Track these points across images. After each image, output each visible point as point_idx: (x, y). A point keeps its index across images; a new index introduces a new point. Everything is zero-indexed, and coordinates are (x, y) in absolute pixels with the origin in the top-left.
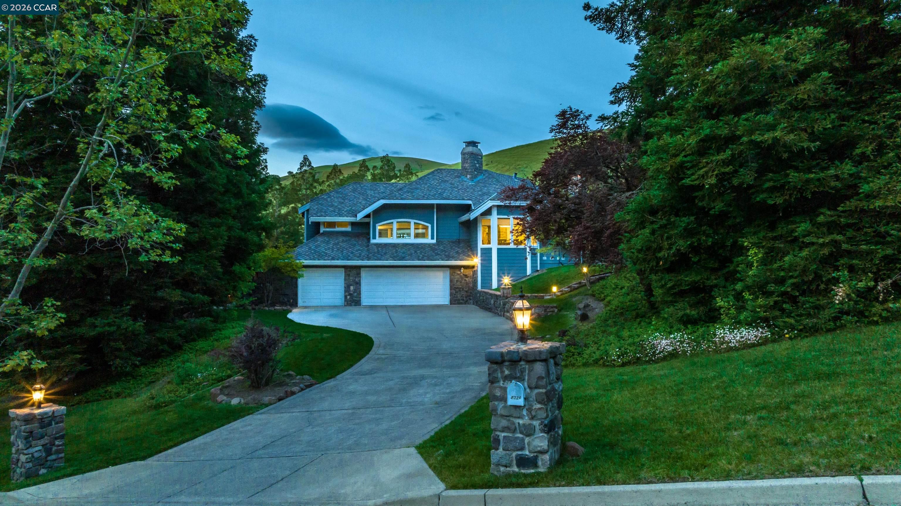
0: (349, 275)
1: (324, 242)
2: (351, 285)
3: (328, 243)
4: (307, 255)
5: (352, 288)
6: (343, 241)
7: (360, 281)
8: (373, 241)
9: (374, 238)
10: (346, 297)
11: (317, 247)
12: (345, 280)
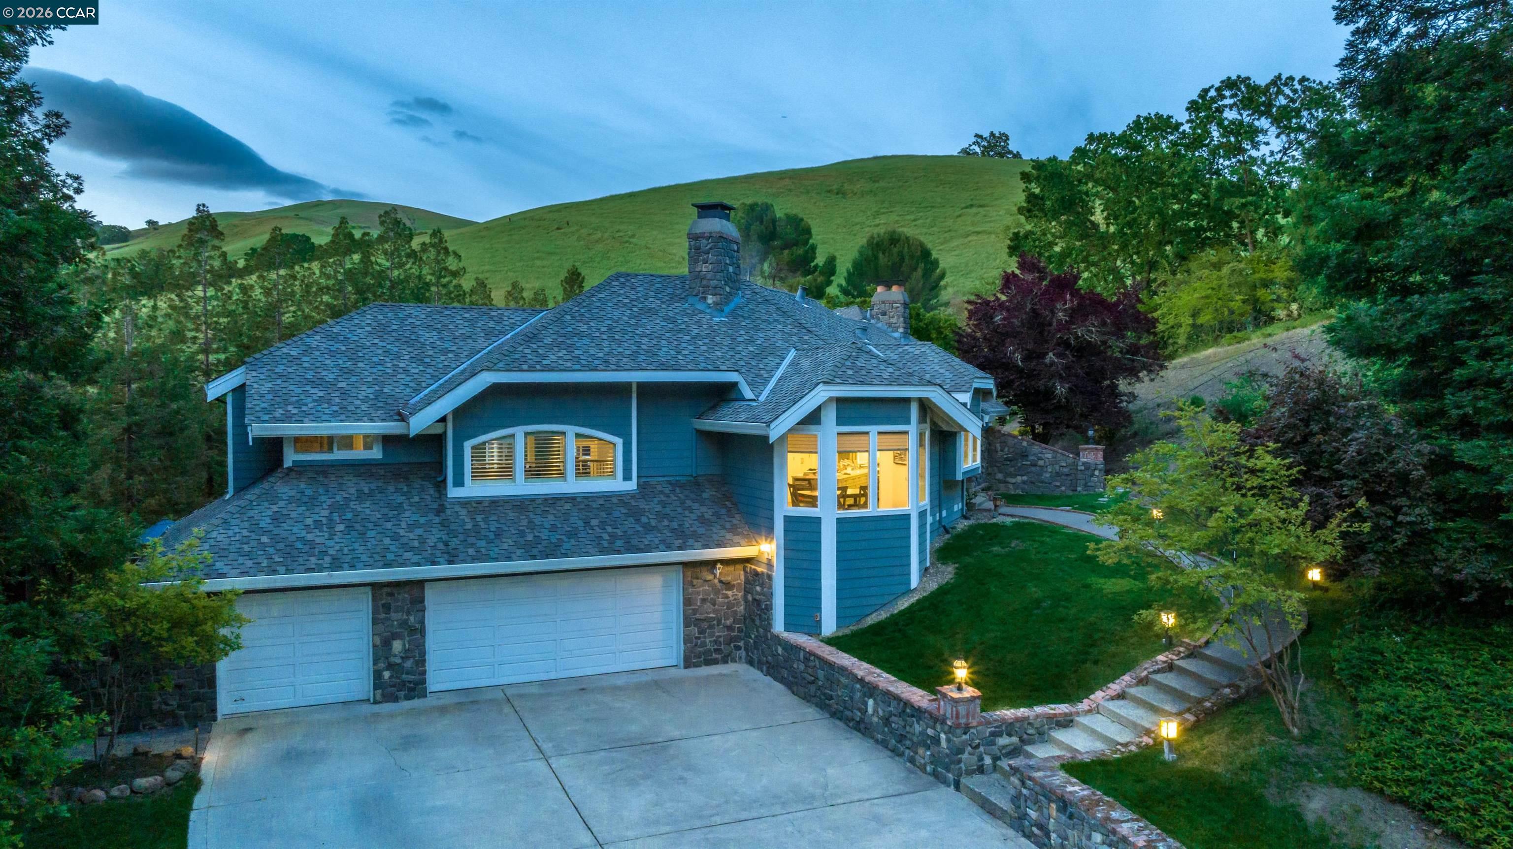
0: (387, 608)
1: (300, 503)
2: (395, 636)
3: (311, 503)
4: (248, 555)
5: (397, 646)
6: (361, 496)
7: (422, 622)
8: (454, 492)
9: (459, 482)
10: (378, 675)
11: (277, 519)
12: (375, 621)
